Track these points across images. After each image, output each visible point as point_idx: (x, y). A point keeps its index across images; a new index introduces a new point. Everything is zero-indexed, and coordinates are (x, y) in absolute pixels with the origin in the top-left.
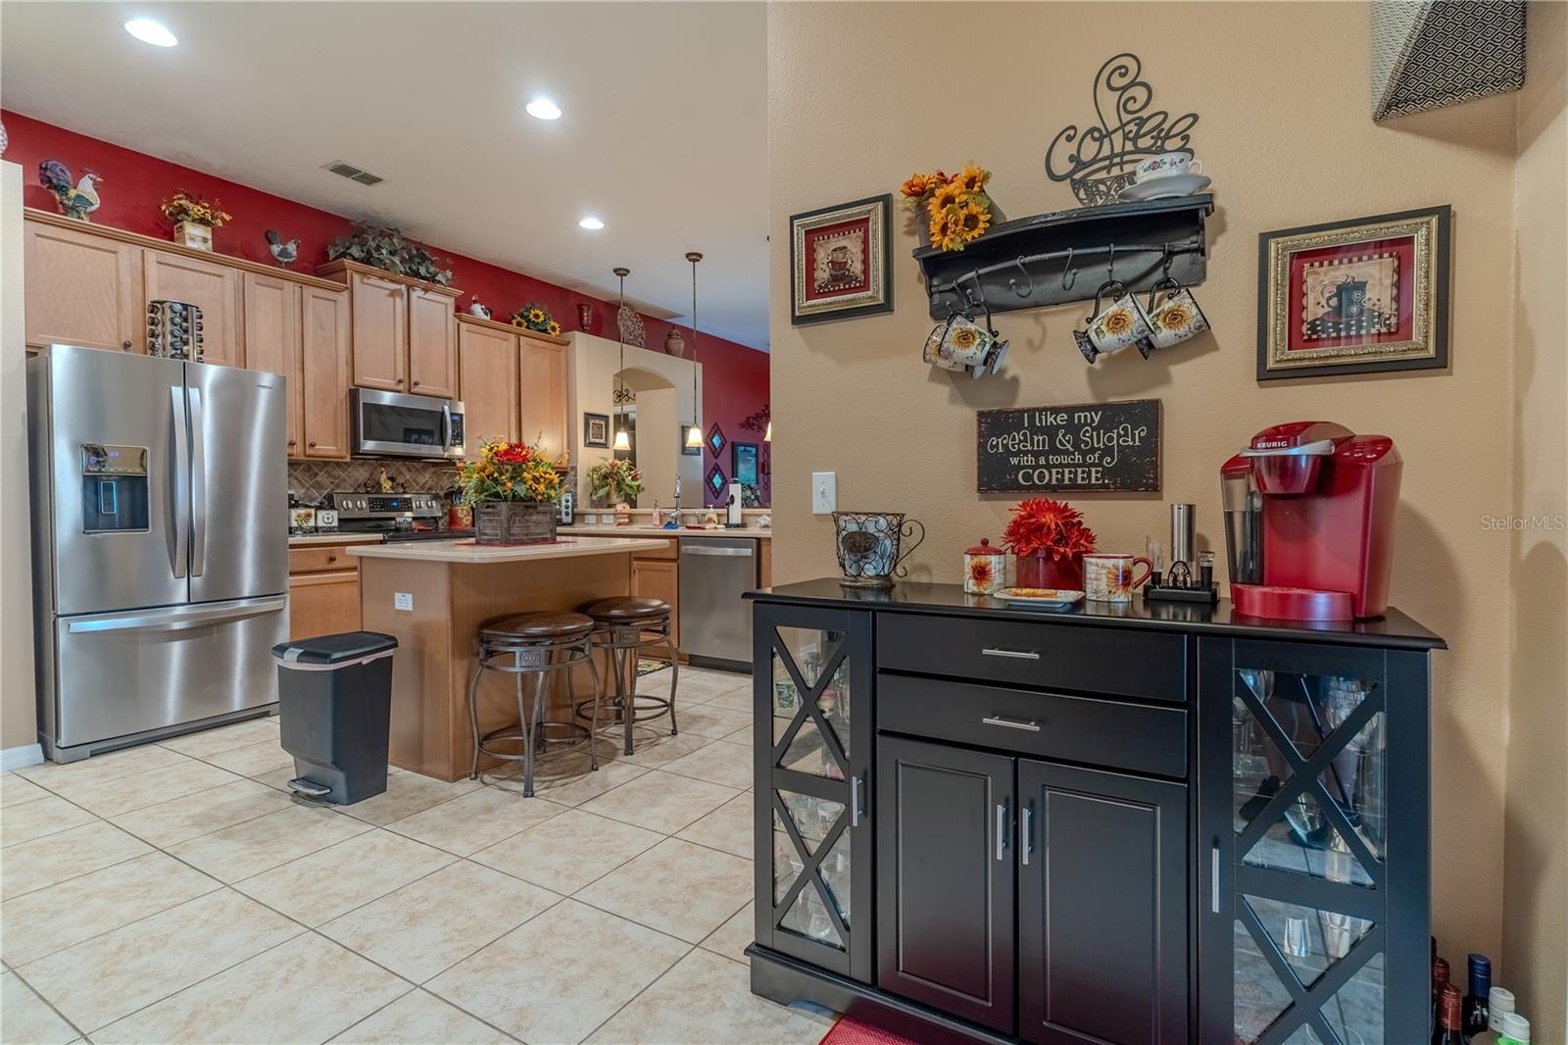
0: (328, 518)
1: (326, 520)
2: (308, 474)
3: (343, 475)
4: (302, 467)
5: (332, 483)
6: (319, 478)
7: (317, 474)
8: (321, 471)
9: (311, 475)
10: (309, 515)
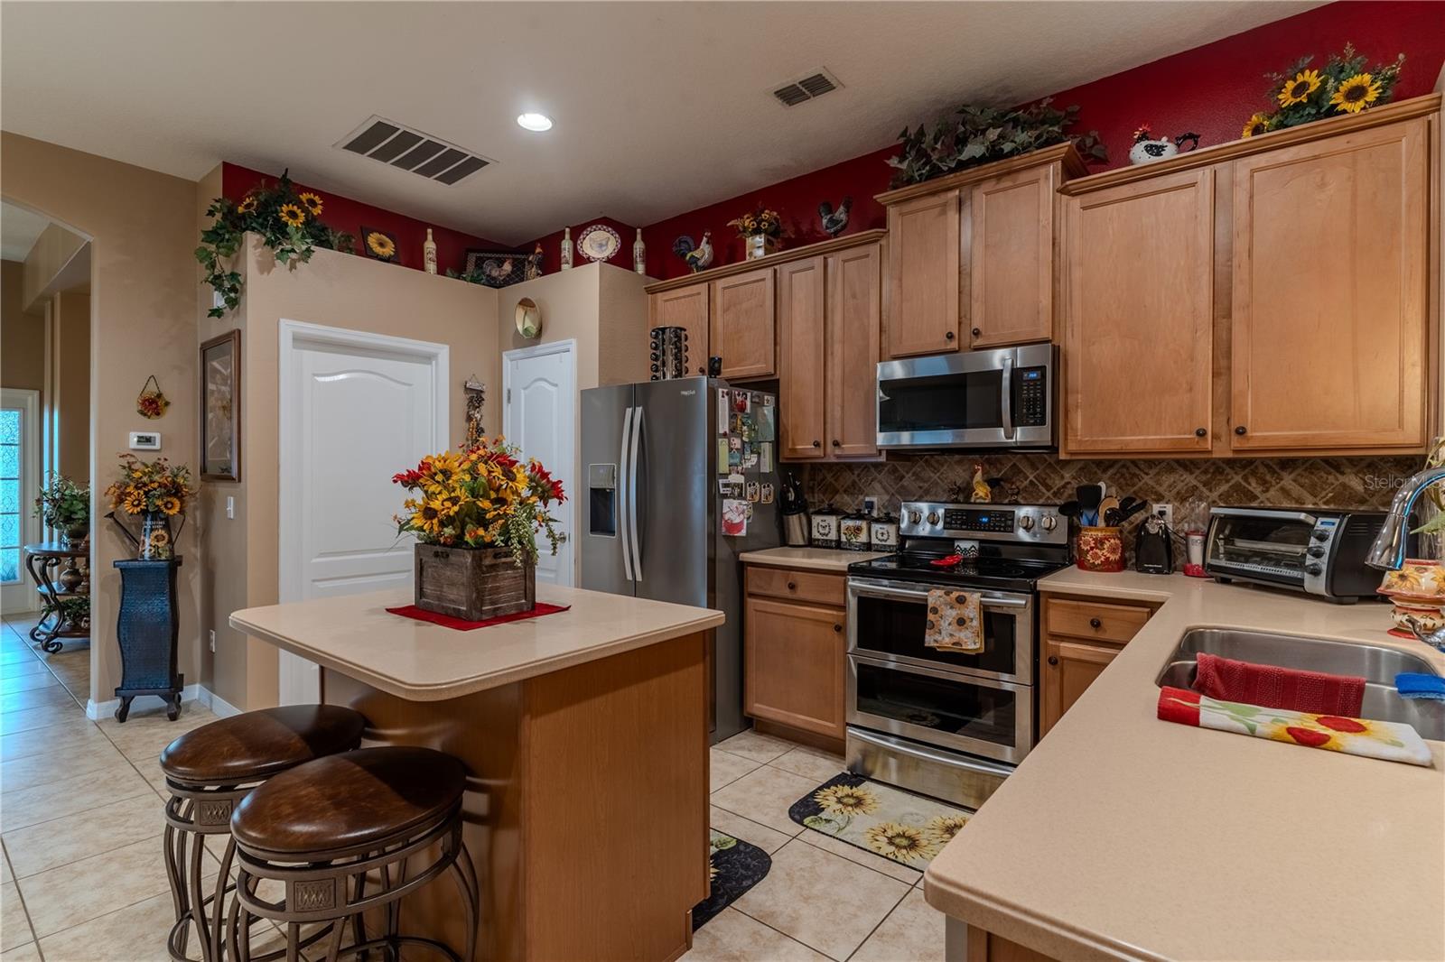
0: (882, 534)
1: (880, 536)
2: (893, 477)
3: (935, 477)
4: (886, 469)
5: (921, 488)
6: (905, 482)
7: (903, 477)
8: (907, 473)
9: (896, 479)
10: (859, 529)
